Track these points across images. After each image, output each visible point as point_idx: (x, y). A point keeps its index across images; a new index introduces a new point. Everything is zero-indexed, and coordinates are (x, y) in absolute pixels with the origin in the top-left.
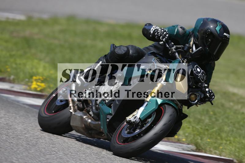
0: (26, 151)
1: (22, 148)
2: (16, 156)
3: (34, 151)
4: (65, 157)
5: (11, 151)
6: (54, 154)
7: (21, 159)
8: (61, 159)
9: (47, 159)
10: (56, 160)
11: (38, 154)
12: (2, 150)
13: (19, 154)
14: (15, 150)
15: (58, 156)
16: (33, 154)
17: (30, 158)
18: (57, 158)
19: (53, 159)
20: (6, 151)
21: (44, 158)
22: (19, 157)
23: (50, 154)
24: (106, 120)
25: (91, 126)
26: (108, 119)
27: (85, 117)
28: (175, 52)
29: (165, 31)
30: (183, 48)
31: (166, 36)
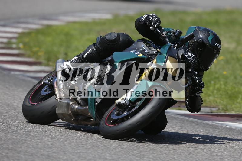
0: (119, 146)
1: (115, 144)
2: (109, 153)
3: (127, 146)
4: (158, 148)
5: (104, 148)
6: (147, 147)
7: (115, 154)
8: (154, 150)
9: (141, 152)
10: (149, 152)
11: (131, 148)
12: (96, 148)
13: (112, 150)
14: (108, 147)
15: (151, 148)
16: (126, 149)
17: (123, 153)
18: (150, 150)
19: (146, 151)
20: (99, 148)
21: (137, 151)
22: (113, 153)
23: (143, 147)
24: (95, 103)
25: (79, 111)
26: (97, 102)
27: (71, 103)
28: (165, 37)
29: (157, 17)
30: (174, 33)
31: (157, 22)
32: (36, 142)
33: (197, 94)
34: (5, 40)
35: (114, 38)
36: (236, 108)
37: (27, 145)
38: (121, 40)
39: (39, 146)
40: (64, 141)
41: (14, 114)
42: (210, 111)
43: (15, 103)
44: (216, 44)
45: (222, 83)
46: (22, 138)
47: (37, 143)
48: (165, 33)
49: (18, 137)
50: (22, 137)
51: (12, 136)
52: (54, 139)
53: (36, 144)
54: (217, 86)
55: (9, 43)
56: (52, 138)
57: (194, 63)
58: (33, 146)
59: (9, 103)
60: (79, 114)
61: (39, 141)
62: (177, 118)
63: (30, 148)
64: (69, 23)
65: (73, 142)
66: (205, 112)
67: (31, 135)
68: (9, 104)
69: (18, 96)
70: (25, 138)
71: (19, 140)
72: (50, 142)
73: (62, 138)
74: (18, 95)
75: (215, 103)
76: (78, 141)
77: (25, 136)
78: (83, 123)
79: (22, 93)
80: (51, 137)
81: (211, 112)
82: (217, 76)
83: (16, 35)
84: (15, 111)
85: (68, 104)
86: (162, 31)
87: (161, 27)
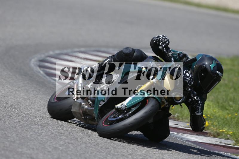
25: (87, 111)
26: (100, 105)
27: (83, 103)
28: (171, 57)
29: (166, 39)
30: (179, 54)
31: (166, 43)
33: (196, 113)
35: (129, 52)
38: (135, 54)
44: (217, 72)
48: (171, 53)
57: (191, 82)
60: (88, 114)
78: (90, 122)
85: (81, 104)
86: (169, 51)
87: (169, 48)
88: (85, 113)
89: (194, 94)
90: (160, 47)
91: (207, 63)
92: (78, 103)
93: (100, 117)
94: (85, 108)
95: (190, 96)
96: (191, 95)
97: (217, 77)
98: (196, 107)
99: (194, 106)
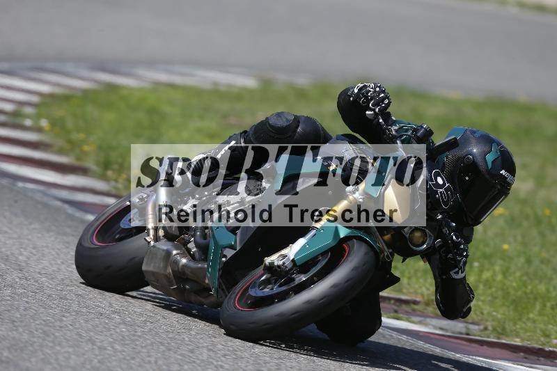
24: (221, 258)
25: (187, 272)
26: (225, 256)
27: (175, 252)
29: (384, 92)
30: (415, 130)
31: (383, 103)
32: (65, 352)
33: (452, 273)
34: (9, 107)
35: (286, 124)
36: (526, 331)
37: (42, 356)
38: (299, 130)
39: (72, 363)
40: (128, 358)
41: (17, 280)
42: (464, 331)
43: (21, 254)
44: (501, 172)
45: (497, 268)
46: (35, 340)
47: (66, 355)
48: (396, 128)
49: (25, 336)
50: (34, 337)
51: (11, 331)
52: (105, 349)
53: (64, 357)
54: (487, 275)
55: (15, 114)
56: (102, 348)
57: (448, 200)
58: (57, 360)
59: (9, 253)
60: (188, 278)
61: (71, 350)
62: (387, 336)
63: (50, 363)
64: (157, 84)
65: (150, 362)
66: (453, 333)
67: (53, 334)
68: (7, 256)
69: (29, 240)
70: (40, 340)
71: (27, 342)
72: (96, 355)
73: (124, 351)
74: (30, 237)
75: (478, 313)
76: (160, 362)
77: (41, 335)
79: (39, 235)
80: (99, 344)
81: (468, 334)
82: (488, 251)
83: (34, 99)
84: (20, 275)
85: (168, 253)
86: (390, 122)
87: (389, 115)
88: (181, 276)
89: (450, 227)
90: (367, 112)
91: (475, 150)
92: (161, 251)
93: (224, 287)
94: (181, 264)
95: (442, 232)
96: (444, 230)
97: (501, 184)
98: (454, 259)
99: (450, 256)
